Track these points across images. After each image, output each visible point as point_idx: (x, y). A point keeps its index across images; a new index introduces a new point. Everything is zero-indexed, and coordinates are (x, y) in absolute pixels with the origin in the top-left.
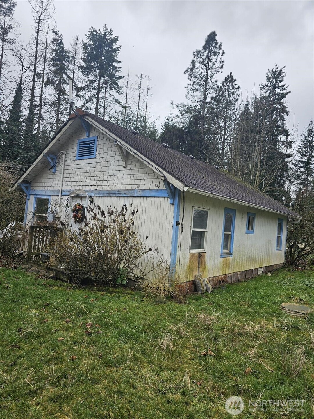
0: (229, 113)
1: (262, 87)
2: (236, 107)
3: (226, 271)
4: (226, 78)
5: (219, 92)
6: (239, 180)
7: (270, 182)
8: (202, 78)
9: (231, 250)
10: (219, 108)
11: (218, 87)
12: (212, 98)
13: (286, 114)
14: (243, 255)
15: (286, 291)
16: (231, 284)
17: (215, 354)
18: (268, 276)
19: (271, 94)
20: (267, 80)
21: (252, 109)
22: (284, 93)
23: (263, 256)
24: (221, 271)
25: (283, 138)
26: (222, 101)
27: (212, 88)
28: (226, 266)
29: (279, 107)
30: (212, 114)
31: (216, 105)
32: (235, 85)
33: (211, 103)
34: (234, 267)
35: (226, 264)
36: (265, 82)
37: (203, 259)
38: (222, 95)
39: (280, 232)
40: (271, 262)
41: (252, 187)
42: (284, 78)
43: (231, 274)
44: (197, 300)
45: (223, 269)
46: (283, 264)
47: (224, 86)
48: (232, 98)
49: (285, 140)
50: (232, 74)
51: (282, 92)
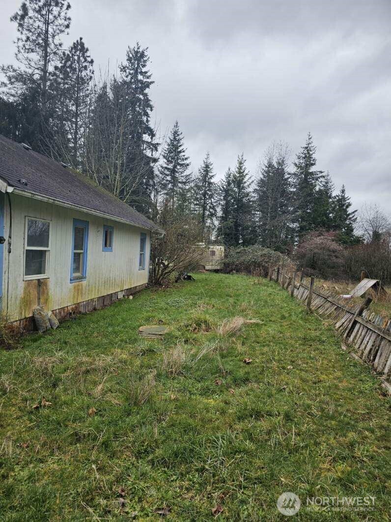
0: (81, 94)
1: (122, 68)
2: (90, 88)
3: (77, 299)
4: (74, 43)
5: (66, 62)
6: (94, 184)
7: (132, 189)
8: (39, 35)
9: (84, 272)
10: (67, 83)
11: (64, 54)
12: (56, 68)
13: (150, 109)
14: (99, 277)
15: (145, 314)
16: (85, 314)
17: (50, 404)
18: (129, 300)
19: (133, 80)
20: (127, 60)
21: (111, 95)
22: (147, 82)
23: (124, 277)
24: (72, 300)
25: (146, 137)
26: (70, 74)
27: (55, 53)
28: (78, 293)
29: (143, 98)
30: (58, 90)
31: (62, 79)
32: (87, 57)
33: (55, 74)
34: (88, 294)
35: (78, 290)
36: (126, 63)
37: (44, 287)
38: (70, 67)
39: (142, 248)
40: (134, 284)
41: (111, 194)
42: (148, 63)
43: (85, 303)
44: (35, 341)
45: (74, 297)
46: (147, 284)
47: (73, 55)
48: (84, 73)
49: (150, 140)
50: (83, 41)
51: (145, 80)
